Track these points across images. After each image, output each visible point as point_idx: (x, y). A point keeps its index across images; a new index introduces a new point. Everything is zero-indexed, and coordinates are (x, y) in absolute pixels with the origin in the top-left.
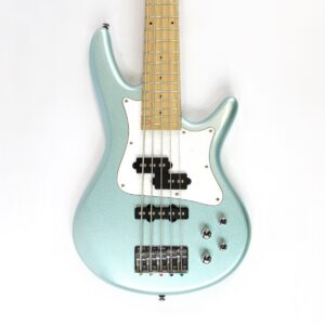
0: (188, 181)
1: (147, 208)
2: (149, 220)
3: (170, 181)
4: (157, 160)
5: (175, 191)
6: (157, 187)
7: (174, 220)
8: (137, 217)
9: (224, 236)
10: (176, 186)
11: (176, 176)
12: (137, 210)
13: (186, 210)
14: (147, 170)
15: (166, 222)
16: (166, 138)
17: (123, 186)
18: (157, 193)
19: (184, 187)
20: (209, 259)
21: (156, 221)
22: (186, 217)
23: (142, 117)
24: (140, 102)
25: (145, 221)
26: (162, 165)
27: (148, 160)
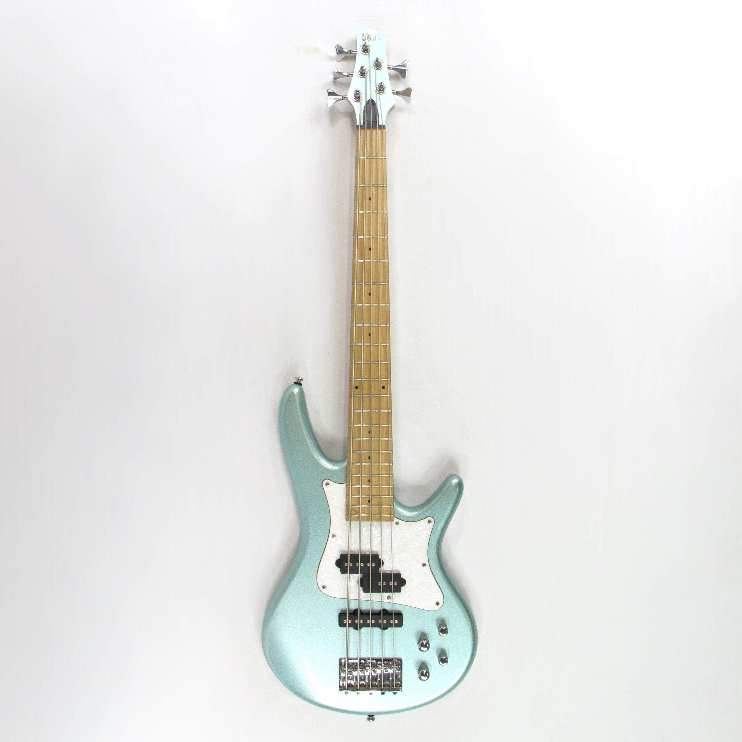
0: (403, 582)
1: (354, 613)
2: (356, 628)
3: (380, 583)
4: (365, 558)
5: (386, 594)
6: (366, 590)
7: (385, 628)
8: (341, 624)
9: (445, 646)
10: (387, 589)
11: (388, 576)
12: (342, 615)
13: (399, 615)
14: (354, 570)
15: (376, 630)
16: (376, 532)
17: (324, 587)
18: (365, 596)
19: (398, 590)
20: (427, 674)
21: (364, 630)
22: (400, 625)
23: (347, 505)
24: (344, 486)
25: (352, 629)
26: (371, 564)
27: (354, 557)
